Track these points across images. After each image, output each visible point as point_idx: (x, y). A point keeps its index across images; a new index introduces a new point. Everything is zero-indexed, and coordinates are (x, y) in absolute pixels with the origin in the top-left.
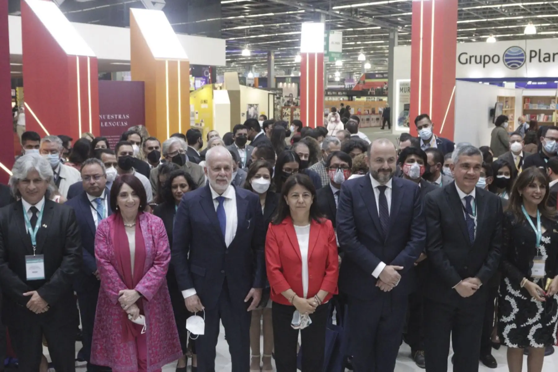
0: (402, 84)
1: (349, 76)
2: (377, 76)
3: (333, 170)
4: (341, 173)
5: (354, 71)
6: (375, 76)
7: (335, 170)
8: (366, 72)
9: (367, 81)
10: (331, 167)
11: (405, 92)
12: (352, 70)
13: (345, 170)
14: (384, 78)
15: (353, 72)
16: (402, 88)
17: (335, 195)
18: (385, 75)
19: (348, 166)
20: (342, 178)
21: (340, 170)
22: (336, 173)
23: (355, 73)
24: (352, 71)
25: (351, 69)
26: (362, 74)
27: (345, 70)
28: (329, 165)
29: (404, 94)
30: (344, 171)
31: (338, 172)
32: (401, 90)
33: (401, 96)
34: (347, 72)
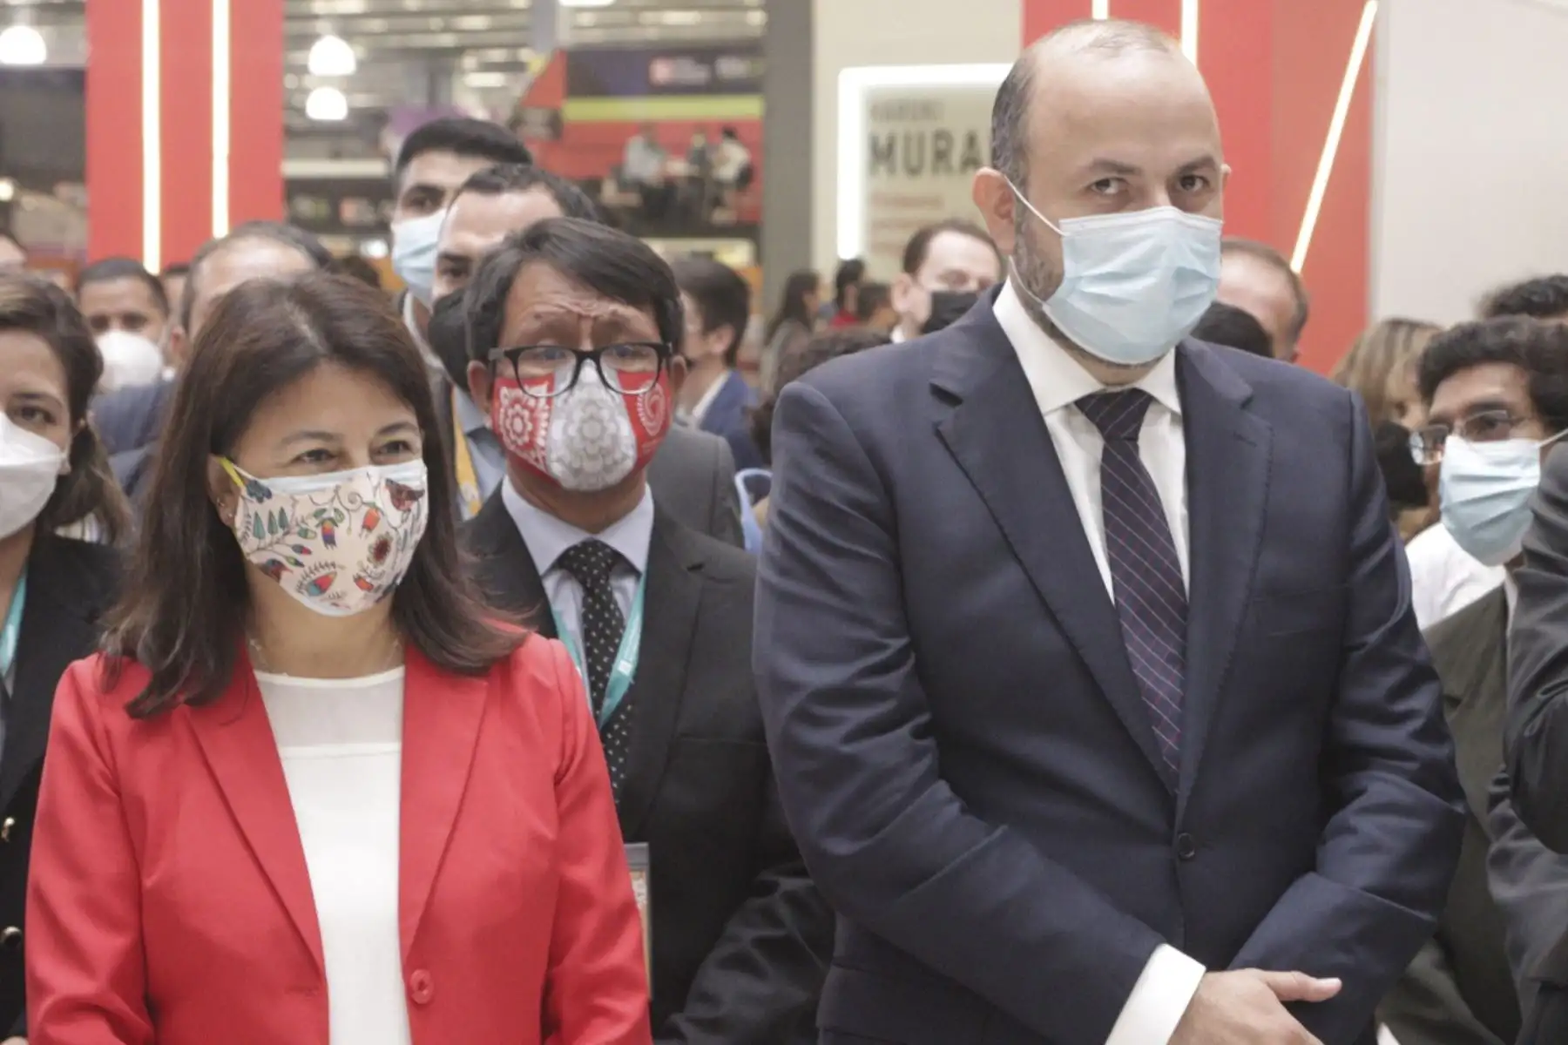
0: (884, 109)
1: (422, 83)
2: (662, 71)
3: (535, 381)
4: (601, 394)
5: (467, 40)
6: (646, 72)
7: (550, 380)
8: (566, 37)
9: (580, 111)
10: (514, 356)
11: (914, 171)
12: (446, 30)
13: (637, 366)
14: (716, 87)
15: (459, 51)
16: (883, 142)
17: (549, 585)
18: (731, 68)
19: (656, 338)
20: (615, 438)
21: (589, 372)
22: (558, 402)
23: (469, 61)
24: (447, 40)
25: (435, 22)
26: (535, 61)
27: (391, 32)
28: (495, 341)
29: (903, 185)
30: (629, 380)
31: (579, 394)
32: (881, 154)
33: (876, 200)
34: (407, 53)
